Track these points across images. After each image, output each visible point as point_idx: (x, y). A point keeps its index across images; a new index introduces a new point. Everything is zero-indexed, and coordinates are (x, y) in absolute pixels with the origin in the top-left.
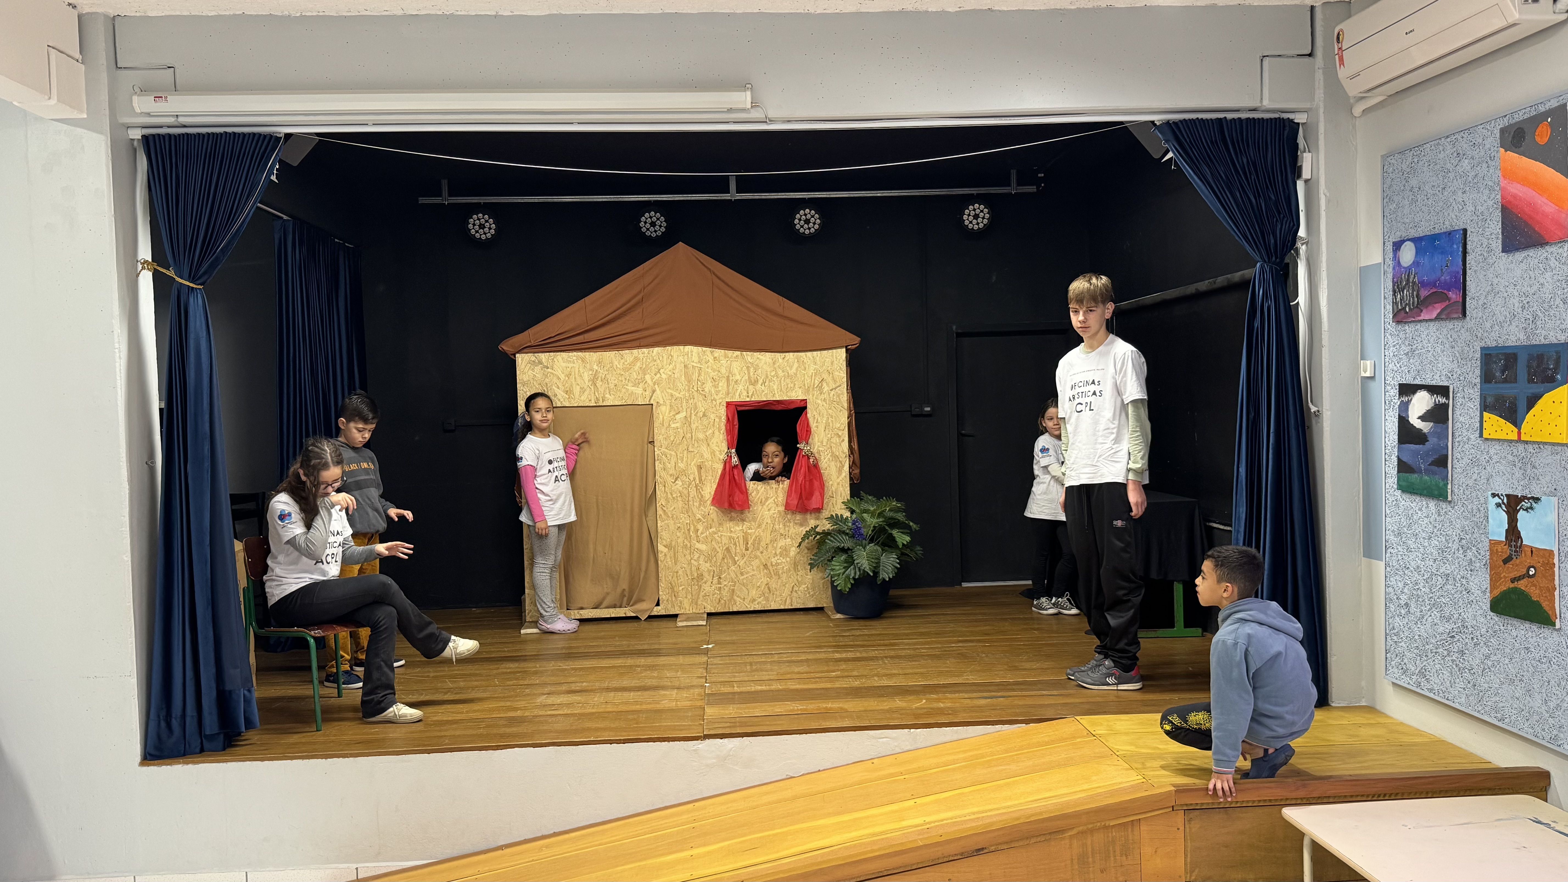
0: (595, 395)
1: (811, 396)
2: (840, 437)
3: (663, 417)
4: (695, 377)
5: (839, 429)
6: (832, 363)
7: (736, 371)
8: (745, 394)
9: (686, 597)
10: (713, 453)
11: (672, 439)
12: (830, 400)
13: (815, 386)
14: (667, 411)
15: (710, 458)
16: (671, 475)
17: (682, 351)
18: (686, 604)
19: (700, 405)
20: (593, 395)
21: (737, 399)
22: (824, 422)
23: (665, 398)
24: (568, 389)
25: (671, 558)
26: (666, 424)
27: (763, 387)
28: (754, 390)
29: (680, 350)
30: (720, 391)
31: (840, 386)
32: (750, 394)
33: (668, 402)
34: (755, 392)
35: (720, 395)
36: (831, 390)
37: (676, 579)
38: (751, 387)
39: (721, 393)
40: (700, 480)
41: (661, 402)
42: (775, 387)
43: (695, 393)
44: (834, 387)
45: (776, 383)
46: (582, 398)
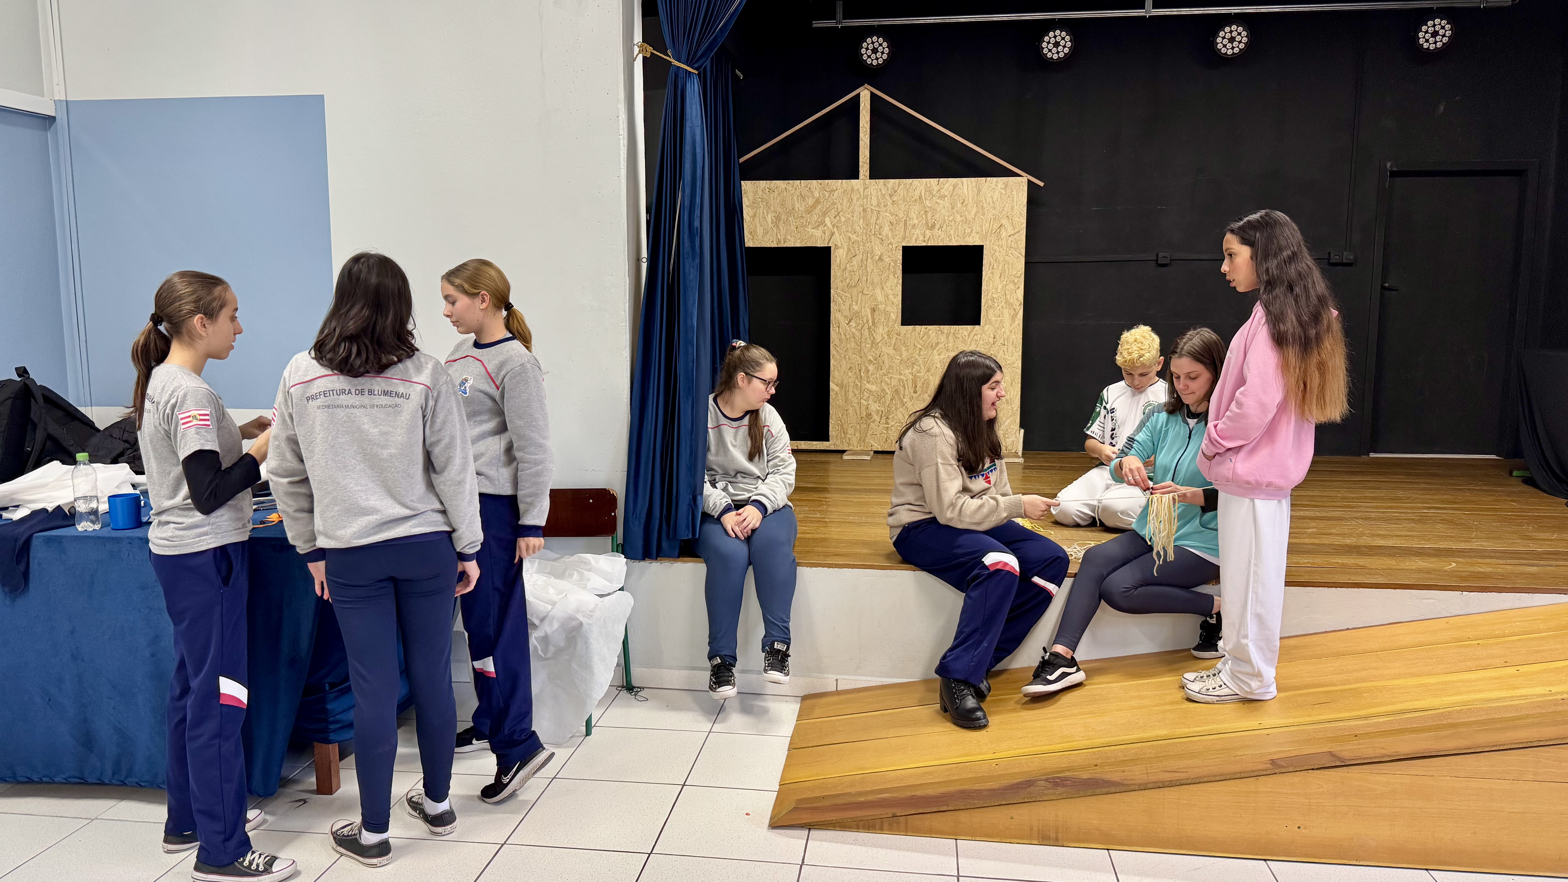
0: (777, 237)
1: (988, 241)
2: (1015, 284)
3: (840, 260)
4: (873, 221)
5: (1015, 276)
6: (1012, 208)
7: (913, 215)
8: (921, 238)
9: (855, 435)
10: (887, 296)
11: (848, 282)
12: (1007, 247)
13: (993, 232)
14: (845, 254)
15: (884, 301)
16: (845, 317)
18: (854, 441)
19: (877, 249)
20: (775, 236)
21: (912, 243)
22: (1000, 268)
23: (842, 241)
25: (841, 396)
26: (843, 267)
27: (940, 232)
28: (930, 234)
30: (897, 235)
31: (1019, 232)
32: (926, 239)
33: (845, 245)
34: (931, 237)
35: (896, 239)
36: (1010, 236)
37: (845, 417)
38: (928, 232)
39: (898, 237)
40: (873, 323)
41: (840, 245)
42: (952, 232)
43: (872, 236)
44: (1012, 233)
45: (953, 229)
46: (765, 239)
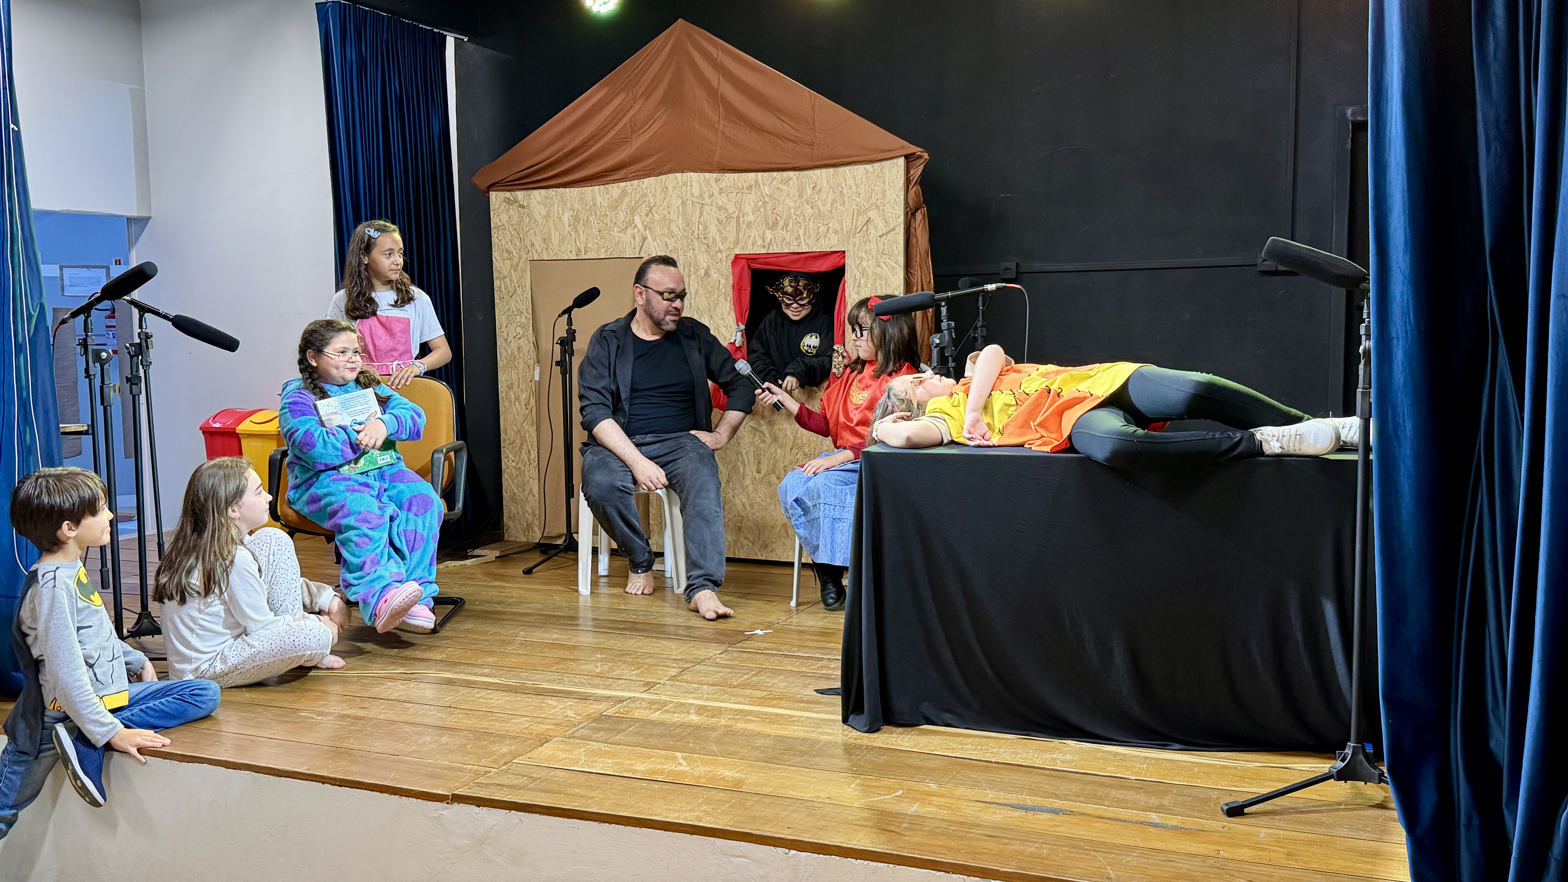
0: (576, 245)
1: (851, 245)
4: (695, 219)
6: (882, 197)
7: (748, 209)
8: (760, 242)
12: (878, 253)
13: (858, 231)
17: (680, 180)
19: (701, 259)
20: (574, 244)
21: (750, 250)
24: (546, 236)
27: (784, 232)
28: (771, 236)
29: (676, 178)
30: (726, 239)
31: (894, 229)
32: (767, 243)
34: (773, 240)
35: (725, 245)
36: (880, 237)
38: (768, 232)
39: (728, 241)
42: (801, 232)
43: (695, 242)
44: (885, 231)
45: (803, 227)
46: (562, 249)
